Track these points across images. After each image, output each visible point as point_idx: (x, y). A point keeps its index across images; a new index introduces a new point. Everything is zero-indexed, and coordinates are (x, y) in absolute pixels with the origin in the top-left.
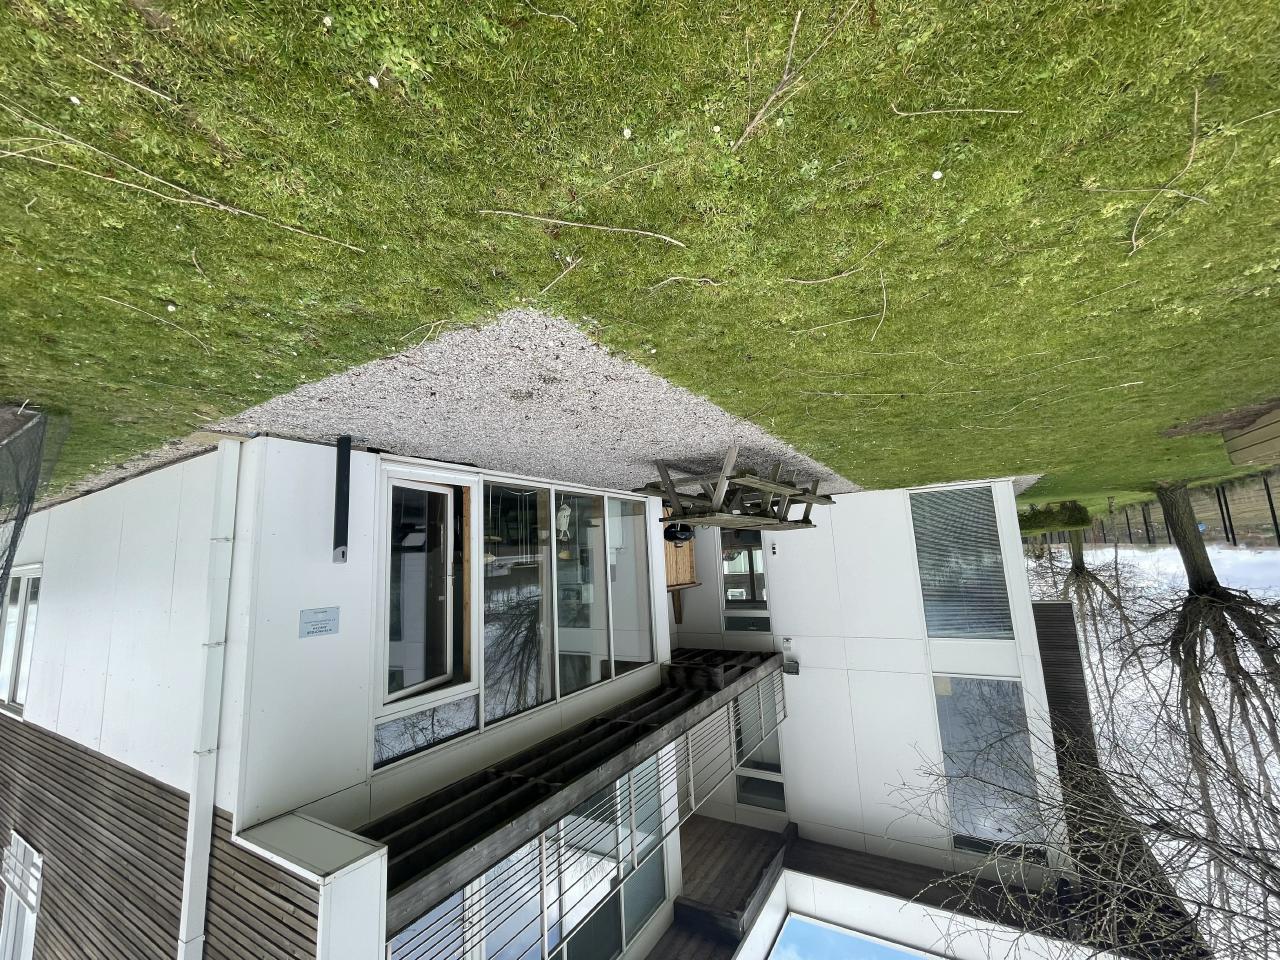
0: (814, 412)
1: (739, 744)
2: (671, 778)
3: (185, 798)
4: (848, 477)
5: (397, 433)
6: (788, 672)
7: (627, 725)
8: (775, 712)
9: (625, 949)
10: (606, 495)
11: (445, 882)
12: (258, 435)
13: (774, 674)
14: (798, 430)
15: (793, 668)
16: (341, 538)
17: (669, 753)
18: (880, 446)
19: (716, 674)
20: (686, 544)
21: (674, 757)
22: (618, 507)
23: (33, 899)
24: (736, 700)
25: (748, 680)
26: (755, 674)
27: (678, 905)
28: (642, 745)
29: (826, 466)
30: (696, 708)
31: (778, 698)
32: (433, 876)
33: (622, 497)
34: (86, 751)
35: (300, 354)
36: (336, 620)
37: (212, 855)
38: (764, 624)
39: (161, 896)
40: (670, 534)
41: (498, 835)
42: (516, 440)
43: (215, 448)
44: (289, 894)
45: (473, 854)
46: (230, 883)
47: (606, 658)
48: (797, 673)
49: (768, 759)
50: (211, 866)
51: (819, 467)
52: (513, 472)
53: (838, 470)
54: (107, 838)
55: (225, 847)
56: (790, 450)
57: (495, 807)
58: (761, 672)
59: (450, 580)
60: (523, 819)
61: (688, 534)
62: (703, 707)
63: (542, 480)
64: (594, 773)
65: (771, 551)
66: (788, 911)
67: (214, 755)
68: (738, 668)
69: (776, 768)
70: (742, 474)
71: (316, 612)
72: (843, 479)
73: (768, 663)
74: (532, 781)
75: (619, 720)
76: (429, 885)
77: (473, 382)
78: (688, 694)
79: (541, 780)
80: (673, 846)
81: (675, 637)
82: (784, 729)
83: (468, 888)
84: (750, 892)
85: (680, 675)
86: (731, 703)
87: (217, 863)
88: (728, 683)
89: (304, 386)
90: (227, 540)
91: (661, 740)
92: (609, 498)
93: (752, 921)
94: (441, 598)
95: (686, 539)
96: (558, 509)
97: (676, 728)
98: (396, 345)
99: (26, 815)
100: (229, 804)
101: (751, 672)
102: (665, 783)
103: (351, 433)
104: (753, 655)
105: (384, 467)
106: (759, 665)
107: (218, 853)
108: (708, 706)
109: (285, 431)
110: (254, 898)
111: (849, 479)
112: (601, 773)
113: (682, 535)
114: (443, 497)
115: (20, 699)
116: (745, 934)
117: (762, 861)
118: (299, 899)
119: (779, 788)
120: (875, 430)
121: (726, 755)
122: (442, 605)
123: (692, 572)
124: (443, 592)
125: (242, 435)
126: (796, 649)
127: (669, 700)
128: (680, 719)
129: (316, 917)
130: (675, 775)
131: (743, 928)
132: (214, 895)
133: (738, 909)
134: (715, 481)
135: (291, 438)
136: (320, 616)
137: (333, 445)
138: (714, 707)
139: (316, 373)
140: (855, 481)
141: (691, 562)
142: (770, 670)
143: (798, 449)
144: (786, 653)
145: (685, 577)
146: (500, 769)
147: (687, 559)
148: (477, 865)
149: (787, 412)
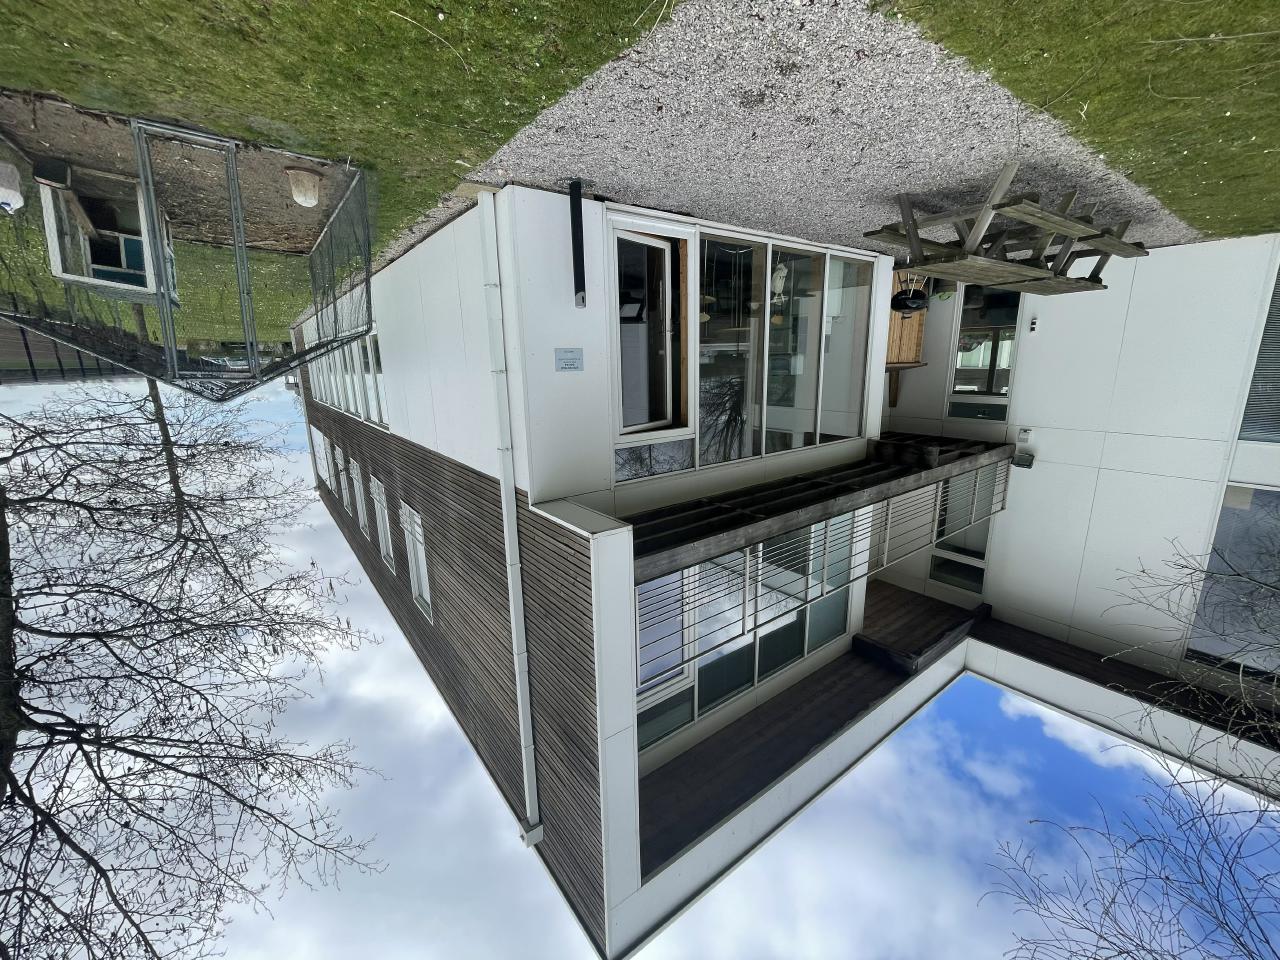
0: (1160, 84)
1: (942, 523)
2: (866, 535)
3: (497, 482)
4: (1182, 214)
5: (621, 173)
6: (1019, 465)
7: (827, 484)
8: (991, 501)
9: (806, 656)
10: (829, 253)
11: (672, 562)
12: (506, 184)
13: (1000, 464)
14: (1122, 123)
15: (1027, 460)
16: (580, 285)
17: (865, 515)
18: (1261, 147)
19: (930, 453)
20: (916, 315)
21: (870, 519)
22: (840, 268)
23: (421, 539)
24: (946, 481)
25: (966, 464)
26: (976, 461)
27: (856, 639)
28: (842, 501)
29: (1150, 193)
30: (902, 479)
31: (999, 488)
32: (665, 554)
33: (848, 255)
34: (430, 452)
35: (542, 66)
36: (580, 359)
37: (518, 518)
38: (1000, 413)
39: (492, 541)
40: (899, 303)
41: (712, 539)
42: (738, 174)
43: (475, 204)
44: (571, 544)
45: (693, 548)
46: (532, 535)
47: (811, 430)
48: (1029, 466)
49: (971, 545)
50: (518, 525)
51: (1138, 196)
52: (730, 223)
53: (1171, 201)
54: (454, 507)
55: (526, 513)
56: (1098, 166)
57: (709, 523)
58: (984, 459)
59: (668, 335)
60: (732, 533)
61: (921, 302)
62: (910, 480)
63: (760, 233)
64: (794, 513)
65: (1029, 325)
66: (965, 668)
67: (510, 452)
68: (957, 452)
69: (981, 555)
70: (1015, 200)
71: (567, 351)
72: (1174, 220)
73: (994, 452)
74: (739, 511)
75: (819, 480)
76: (663, 558)
77: (702, 83)
78: (895, 468)
79: (747, 511)
80: (858, 592)
81: (886, 420)
82: (998, 521)
83: (686, 571)
84: (929, 645)
85: (889, 451)
86: (941, 483)
87: (522, 523)
88: (941, 464)
89: (545, 111)
90: (495, 285)
91: (860, 501)
92: (832, 257)
93: (926, 665)
94: (661, 352)
95: (917, 308)
96: (773, 270)
97: (878, 493)
98: (628, 34)
99: (405, 491)
100: (524, 485)
101: (971, 458)
102: (858, 539)
103: (581, 175)
104: (976, 443)
105: (609, 217)
106: (982, 452)
107: (521, 516)
108: (915, 481)
109: (527, 177)
110: (547, 545)
111: (1182, 218)
112: (802, 515)
113: (914, 303)
114: (661, 251)
115: (385, 420)
116: (916, 672)
117: (945, 627)
118: (577, 547)
119: (979, 574)
120: (1263, 113)
121: (927, 529)
122: (663, 359)
123: (918, 351)
124: (663, 347)
125: (494, 186)
126: (1034, 441)
127: (873, 470)
128: (883, 487)
129: (589, 558)
130: (869, 534)
131: (917, 667)
132: (523, 542)
133: (914, 653)
134: (972, 216)
135: (532, 186)
136: (569, 355)
137: (565, 193)
138: (922, 482)
139: (556, 90)
140: (1191, 222)
141: (919, 339)
142: (995, 459)
143: (1111, 163)
144: (1019, 445)
145: (908, 355)
146: (712, 500)
147: (914, 334)
148: (696, 556)
149: (1113, 88)
